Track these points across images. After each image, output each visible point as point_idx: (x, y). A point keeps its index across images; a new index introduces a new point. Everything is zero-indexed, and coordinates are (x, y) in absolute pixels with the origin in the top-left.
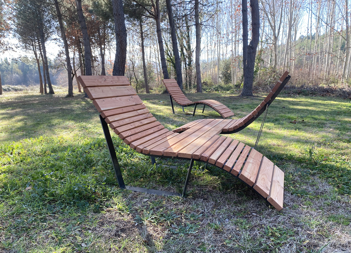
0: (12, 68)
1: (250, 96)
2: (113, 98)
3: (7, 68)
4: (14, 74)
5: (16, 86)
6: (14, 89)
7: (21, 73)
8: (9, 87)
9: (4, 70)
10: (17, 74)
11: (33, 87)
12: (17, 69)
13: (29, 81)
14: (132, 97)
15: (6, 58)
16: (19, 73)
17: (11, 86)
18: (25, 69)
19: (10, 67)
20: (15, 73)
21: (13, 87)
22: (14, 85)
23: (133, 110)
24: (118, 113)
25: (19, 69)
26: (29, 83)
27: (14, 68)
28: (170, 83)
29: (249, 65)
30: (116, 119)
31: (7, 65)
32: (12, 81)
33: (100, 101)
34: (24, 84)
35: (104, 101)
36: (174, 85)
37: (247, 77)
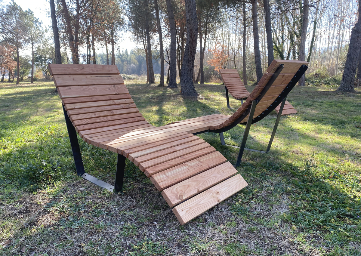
0: (130, 59)
1: (350, 91)
2: (84, 87)
3: (127, 59)
4: (131, 65)
5: (130, 76)
6: (128, 78)
7: (137, 63)
8: (125, 76)
9: (124, 60)
10: (134, 64)
11: (144, 77)
12: (134, 60)
13: (142, 71)
14: (114, 87)
15: (127, 49)
16: (135, 63)
17: (126, 75)
18: (141, 59)
19: (129, 58)
20: (132, 63)
21: (127, 76)
22: (128, 74)
23: (109, 99)
24: (84, 101)
25: (136, 59)
26: (142, 73)
27: (132, 59)
28: (229, 74)
29: (352, 54)
30: (76, 107)
31: (126, 56)
32: (127, 71)
33: (65, 89)
34: (136, 74)
35: (70, 88)
36: (233, 76)
37: (348, 69)
